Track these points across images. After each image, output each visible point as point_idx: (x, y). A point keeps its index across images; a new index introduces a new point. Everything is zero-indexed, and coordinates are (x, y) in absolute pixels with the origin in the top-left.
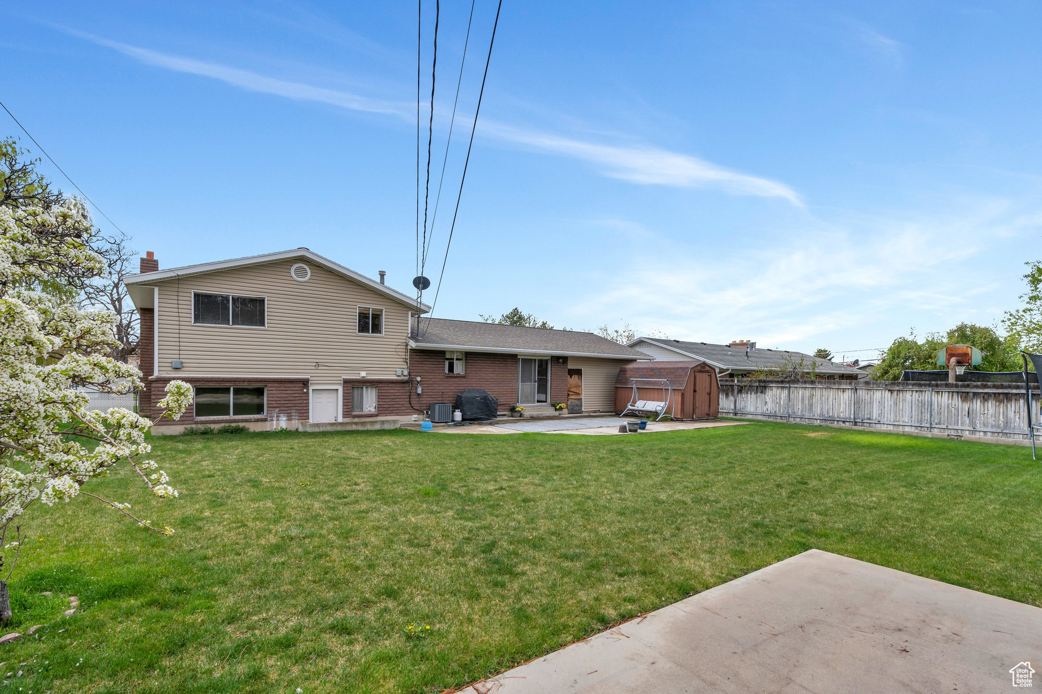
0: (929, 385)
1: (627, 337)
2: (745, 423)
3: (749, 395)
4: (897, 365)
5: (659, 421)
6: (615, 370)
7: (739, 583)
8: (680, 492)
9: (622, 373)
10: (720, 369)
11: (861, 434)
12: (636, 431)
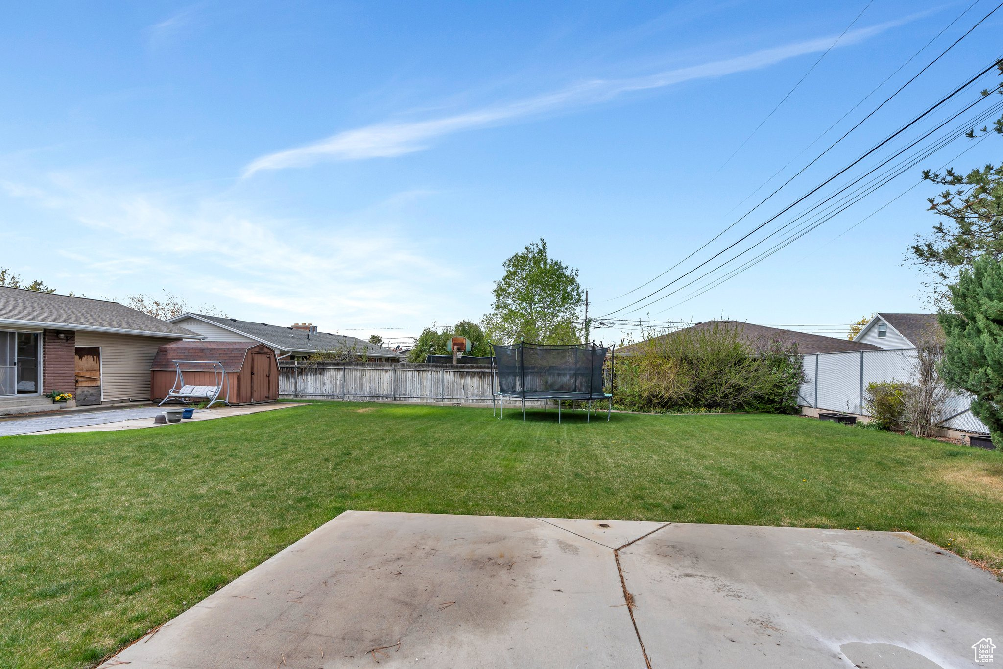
0: (442, 366)
1: (172, 312)
2: (304, 404)
3: (309, 376)
4: (425, 351)
5: (210, 407)
6: (153, 350)
7: (274, 560)
8: (223, 483)
9: (161, 354)
10: (281, 351)
11: (398, 407)
12: (178, 421)
